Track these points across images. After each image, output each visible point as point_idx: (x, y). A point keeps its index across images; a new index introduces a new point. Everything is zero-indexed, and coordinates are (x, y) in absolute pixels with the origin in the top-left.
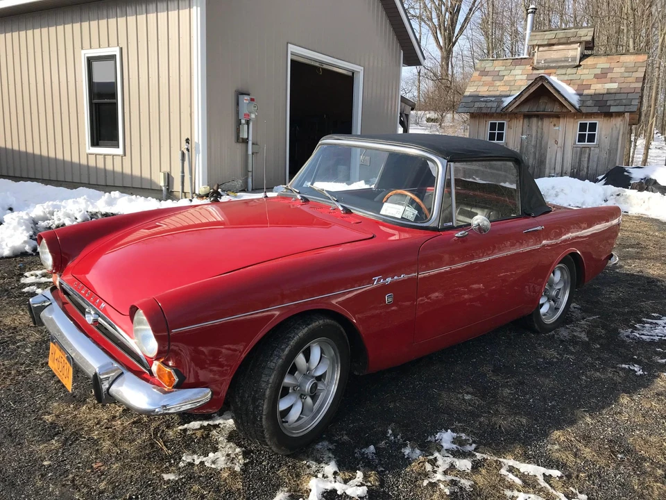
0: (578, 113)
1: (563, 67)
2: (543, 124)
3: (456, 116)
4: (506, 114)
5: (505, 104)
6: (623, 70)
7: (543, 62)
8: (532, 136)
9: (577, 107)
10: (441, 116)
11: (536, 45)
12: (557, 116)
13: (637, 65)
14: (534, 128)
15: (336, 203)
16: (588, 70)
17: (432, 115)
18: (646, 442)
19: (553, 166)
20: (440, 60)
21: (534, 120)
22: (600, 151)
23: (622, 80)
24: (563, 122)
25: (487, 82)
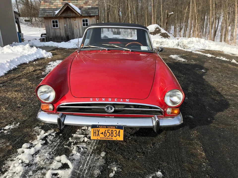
0: (81, 16)
1: (73, 0)
2: (70, 20)
3: (37, 19)
4: (57, 17)
5: (56, 13)
6: (92, 2)
8: (68, 25)
9: (81, 14)
10: (31, 19)
12: (75, 17)
14: (68, 22)
16: (81, 1)
17: (27, 19)
19: (77, 35)
21: (68, 19)
23: (92, 5)
24: (77, 19)
25: (47, 5)
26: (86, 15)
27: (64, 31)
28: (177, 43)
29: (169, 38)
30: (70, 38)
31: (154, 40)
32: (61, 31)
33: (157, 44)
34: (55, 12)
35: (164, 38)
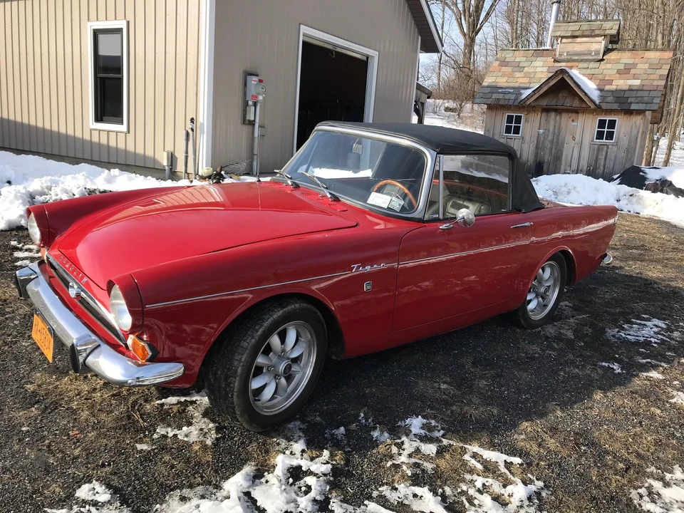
0: (598, 109)
1: (585, 61)
2: (561, 119)
3: (476, 107)
4: (524, 107)
5: (524, 96)
6: (646, 66)
7: (565, 54)
8: (549, 131)
9: (597, 103)
10: (460, 105)
11: (559, 36)
12: (576, 111)
13: (662, 62)
14: (552, 123)
15: (325, 190)
16: (611, 65)
17: (451, 104)
18: (612, 436)
19: (568, 163)
20: (462, 48)
21: (553, 115)
22: (619, 149)
23: (645, 77)
24: (581, 118)
25: (507, 73)
26: (616, 106)
27: (532, 147)
30: (545, 168)
32: (526, 146)
34: (522, 91)
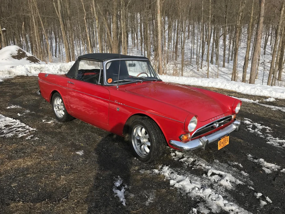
28: (59, 68)
29: (39, 62)
31: (30, 66)
33: (35, 70)
35: (33, 63)
